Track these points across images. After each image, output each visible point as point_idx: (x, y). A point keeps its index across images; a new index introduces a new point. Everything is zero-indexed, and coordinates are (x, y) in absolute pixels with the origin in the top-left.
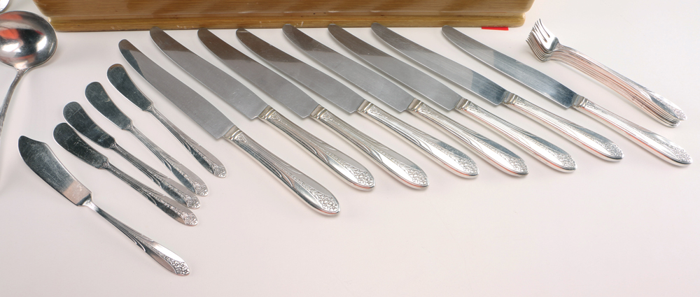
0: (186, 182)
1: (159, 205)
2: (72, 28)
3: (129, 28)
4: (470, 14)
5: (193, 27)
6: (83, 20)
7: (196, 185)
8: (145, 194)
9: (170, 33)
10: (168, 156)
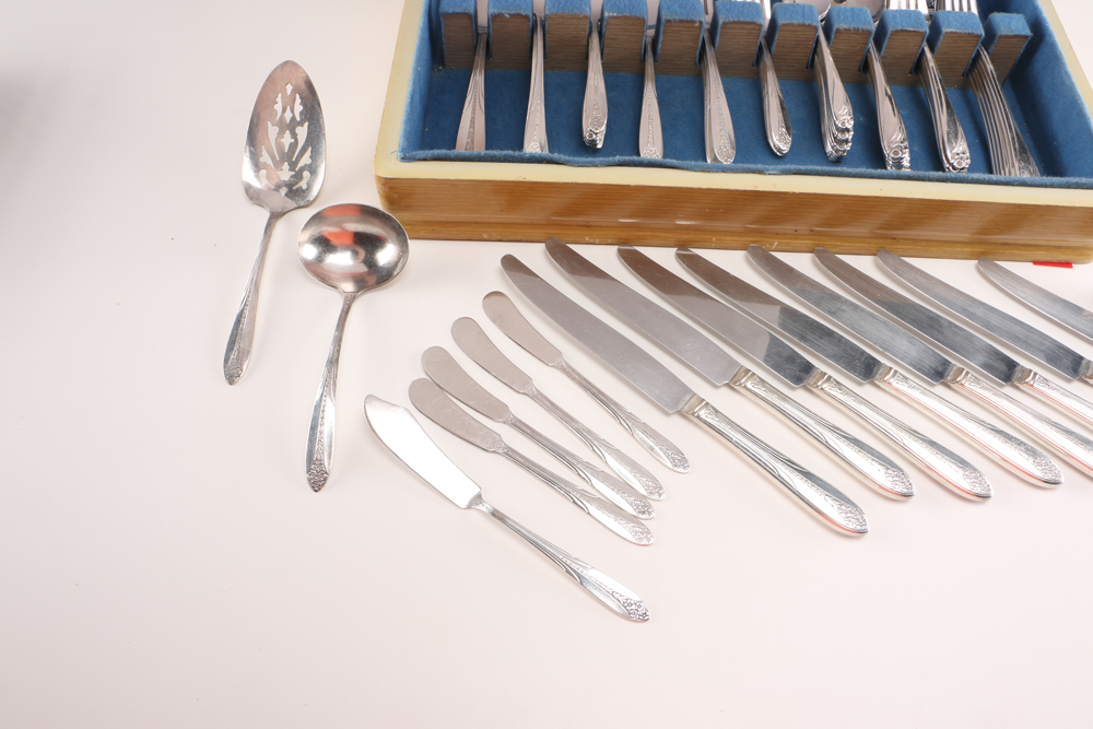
2: (422, 234)
3: (511, 238)
4: (1021, 242)
5: (610, 241)
6: (441, 222)
9: (578, 249)
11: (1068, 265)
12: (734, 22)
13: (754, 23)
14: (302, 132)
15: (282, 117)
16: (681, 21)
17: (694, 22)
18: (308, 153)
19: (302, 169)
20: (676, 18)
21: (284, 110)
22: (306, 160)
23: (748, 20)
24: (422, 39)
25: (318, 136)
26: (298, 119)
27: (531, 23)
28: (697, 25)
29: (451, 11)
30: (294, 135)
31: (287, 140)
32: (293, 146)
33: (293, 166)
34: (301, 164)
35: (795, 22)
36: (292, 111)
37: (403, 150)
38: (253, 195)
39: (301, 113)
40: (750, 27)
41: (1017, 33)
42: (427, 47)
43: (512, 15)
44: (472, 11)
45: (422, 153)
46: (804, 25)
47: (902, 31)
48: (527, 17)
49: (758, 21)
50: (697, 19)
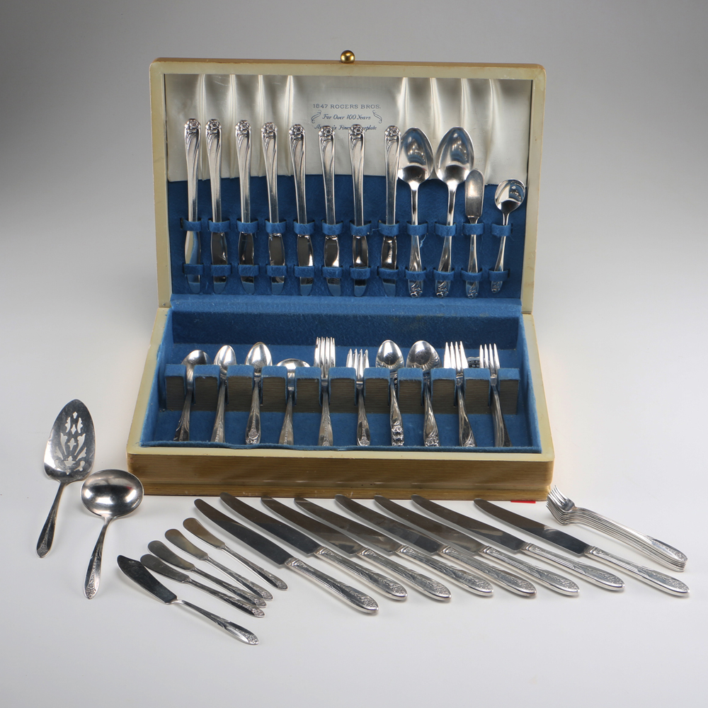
0: (255, 591)
1: (234, 604)
6: (161, 484)
7: (263, 594)
8: (222, 598)
10: (240, 576)
11: (533, 501)
12: (337, 379)
13: (349, 379)
14: (82, 439)
15: (70, 431)
16: (306, 379)
17: (314, 379)
18: (85, 451)
19: (80, 460)
20: (303, 377)
21: (71, 427)
22: (83, 454)
23: (346, 377)
24: (154, 389)
25: (91, 441)
26: (80, 432)
27: (218, 382)
28: (316, 381)
29: (171, 375)
30: (76, 441)
31: (72, 443)
32: (76, 447)
33: (74, 458)
34: (80, 457)
35: (374, 377)
36: (76, 427)
37: (142, 441)
38: (50, 472)
39: (81, 429)
40: (348, 381)
41: (510, 378)
42: (156, 396)
43: (207, 377)
44: (183, 375)
45: (153, 443)
46: (379, 379)
47: (439, 380)
48: (215, 378)
49: (351, 378)
50: (315, 378)
